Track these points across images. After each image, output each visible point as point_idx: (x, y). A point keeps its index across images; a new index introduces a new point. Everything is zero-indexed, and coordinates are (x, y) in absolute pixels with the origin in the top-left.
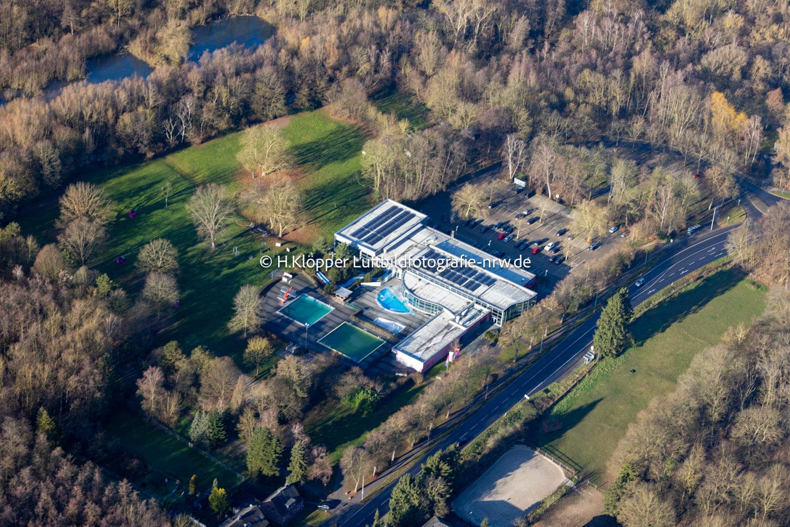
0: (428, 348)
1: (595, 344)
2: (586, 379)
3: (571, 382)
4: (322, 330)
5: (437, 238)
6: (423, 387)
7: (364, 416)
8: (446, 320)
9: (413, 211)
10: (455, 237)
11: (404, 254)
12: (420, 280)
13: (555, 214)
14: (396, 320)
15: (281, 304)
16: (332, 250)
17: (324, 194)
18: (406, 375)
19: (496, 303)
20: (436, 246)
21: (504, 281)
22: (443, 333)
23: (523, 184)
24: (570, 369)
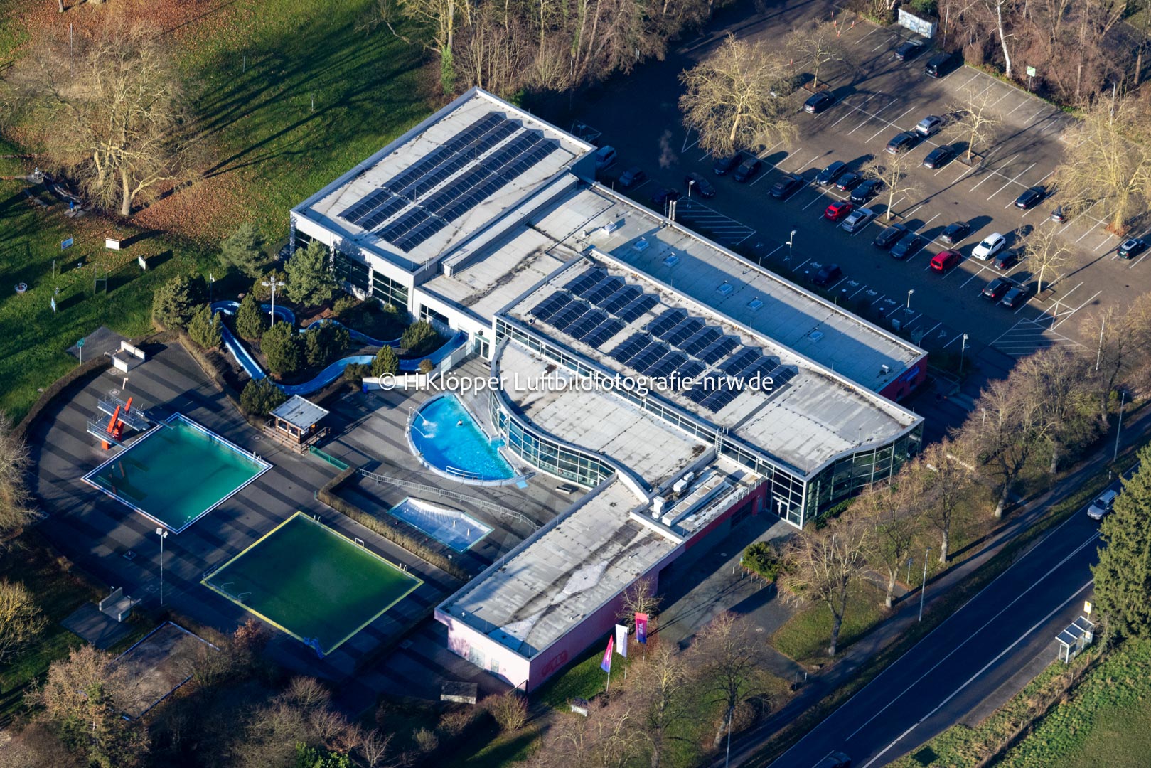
0: (551, 609)
1: (1097, 595)
2: (1059, 716)
3: (1008, 725)
4: (219, 542)
5: (620, 224)
6: (523, 741)
8: (622, 508)
9: (551, 131)
10: (678, 220)
11: (508, 277)
12: (550, 369)
13: (1019, 133)
14: (464, 507)
15: (100, 453)
16: (279, 266)
17: (281, 67)
18: (473, 701)
19: (785, 452)
20: (614, 253)
21: (820, 376)
22: (609, 555)
23: (924, 28)
24: (1011, 679)
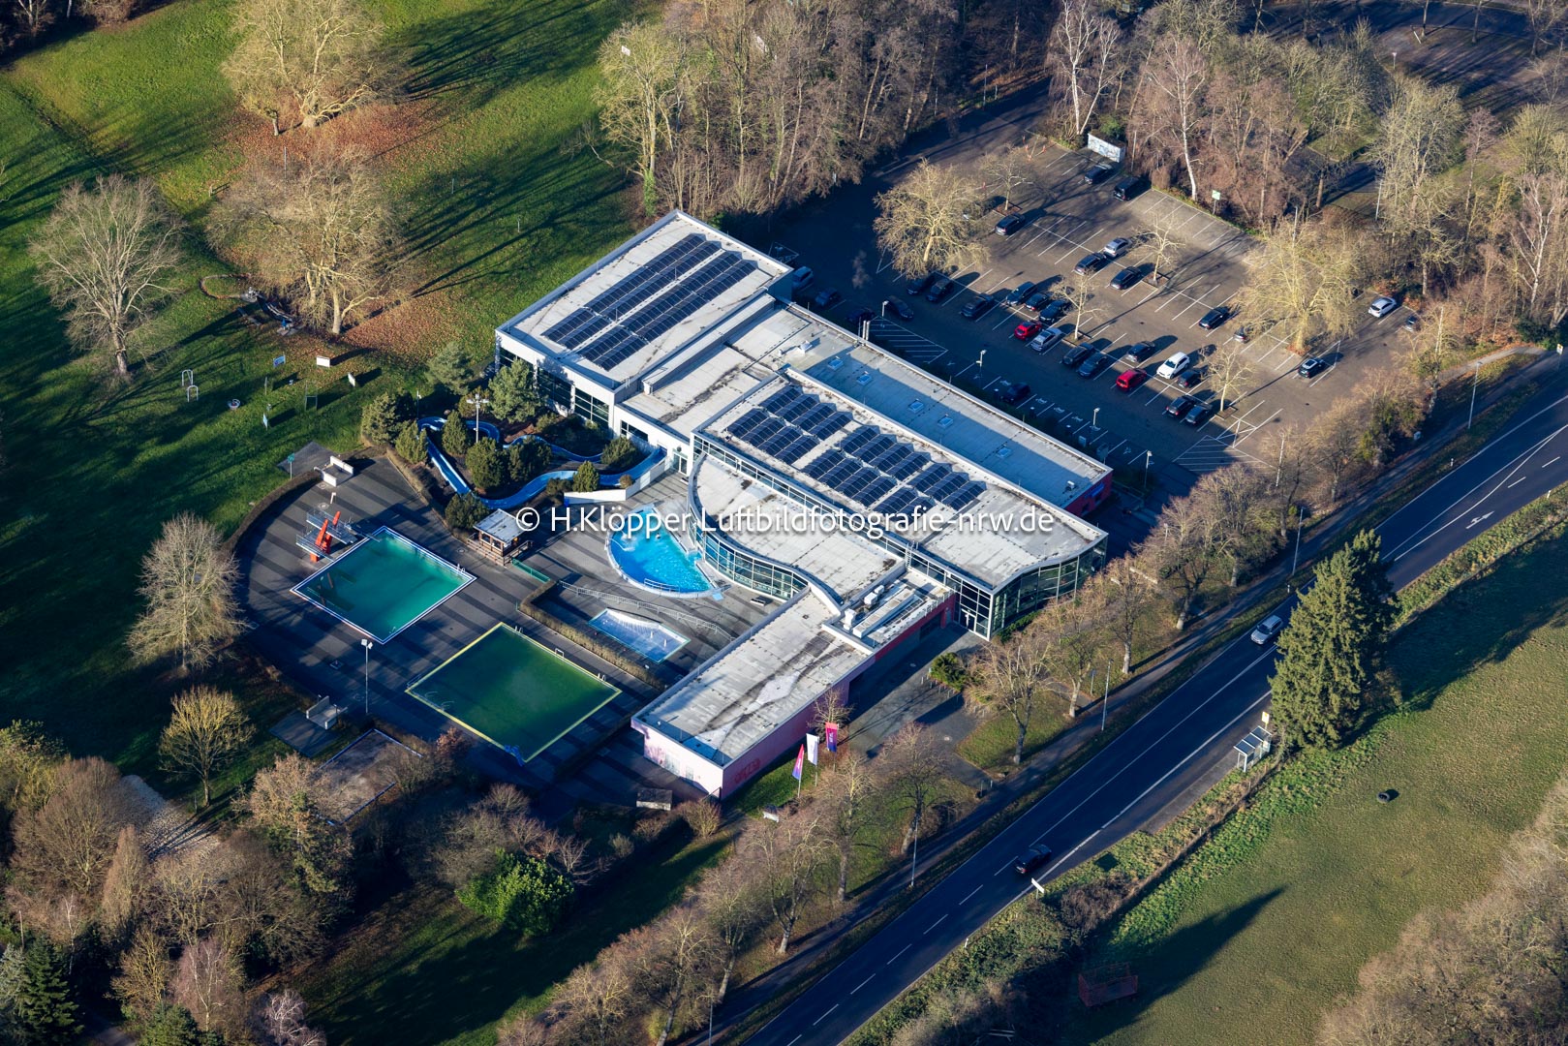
0: (744, 718)
1: (1274, 706)
2: (1236, 824)
3: (1187, 832)
4: (423, 652)
5: (815, 343)
6: (717, 847)
7: (521, 946)
8: (813, 621)
9: (749, 253)
10: (871, 339)
11: (706, 395)
12: (746, 484)
13: (1204, 255)
14: (662, 618)
15: (310, 564)
16: (483, 384)
17: (489, 190)
18: (668, 807)
19: (973, 566)
20: (808, 372)
21: (1008, 492)
22: (801, 666)
23: (1113, 152)
24: (1191, 787)
